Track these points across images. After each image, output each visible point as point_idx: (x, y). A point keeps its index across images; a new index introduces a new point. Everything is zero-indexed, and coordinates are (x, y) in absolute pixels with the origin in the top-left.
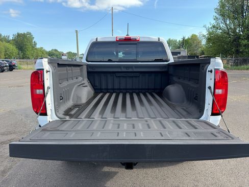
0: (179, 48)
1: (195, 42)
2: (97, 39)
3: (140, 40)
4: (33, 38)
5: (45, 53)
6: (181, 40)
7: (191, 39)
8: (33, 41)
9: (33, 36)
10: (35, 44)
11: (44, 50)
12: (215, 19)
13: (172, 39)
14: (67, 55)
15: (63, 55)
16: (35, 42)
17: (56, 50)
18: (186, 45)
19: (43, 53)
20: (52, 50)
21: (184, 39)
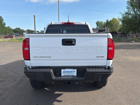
0: (104, 27)
1: (115, 23)
2: (51, 23)
3: (76, 24)
4: (3, 20)
5: (11, 30)
6: (105, 22)
7: (113, 21)
8: (3, 22)
9: (3, 19)
10: (5, 24)
11: (11, 28)
12: (127, 8)
13: (99, 21)
14: (27, 31)
15: (24, 32)
16: (4, 23)
17: (19, 29)
18: (109, 25)
19: (10, 30)
20: (16, 28)
21: (107, 21)
